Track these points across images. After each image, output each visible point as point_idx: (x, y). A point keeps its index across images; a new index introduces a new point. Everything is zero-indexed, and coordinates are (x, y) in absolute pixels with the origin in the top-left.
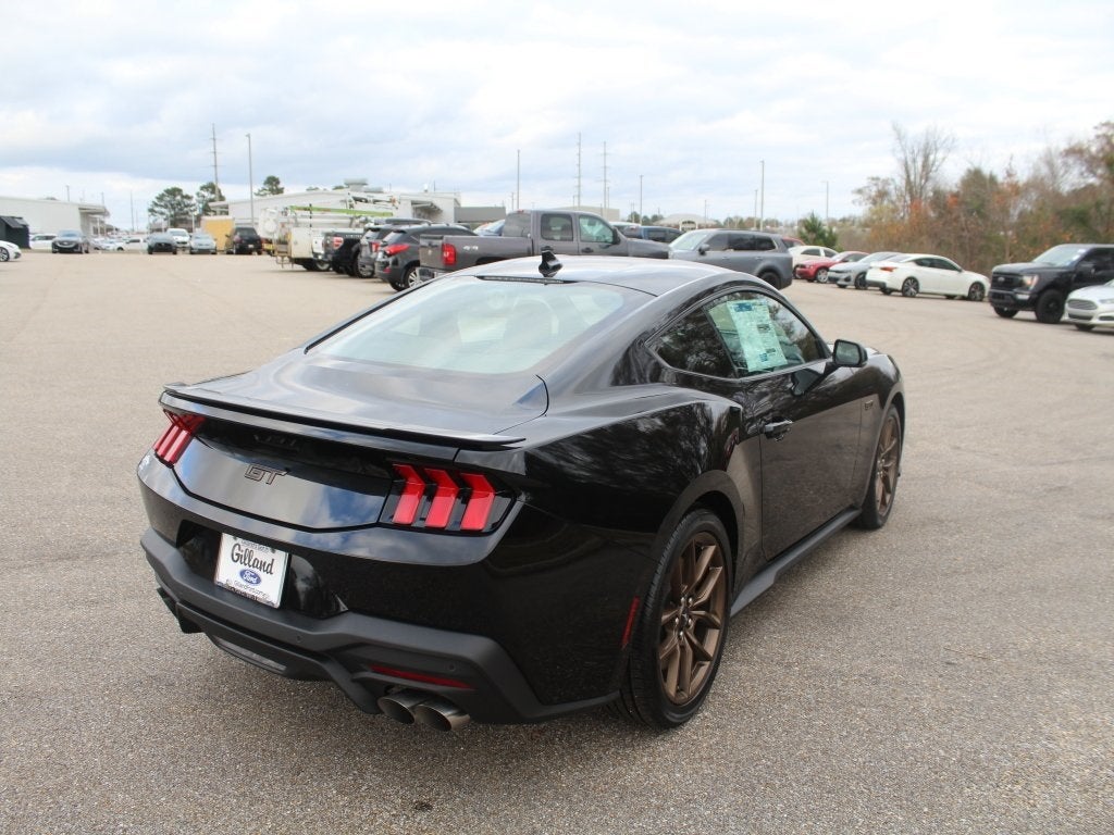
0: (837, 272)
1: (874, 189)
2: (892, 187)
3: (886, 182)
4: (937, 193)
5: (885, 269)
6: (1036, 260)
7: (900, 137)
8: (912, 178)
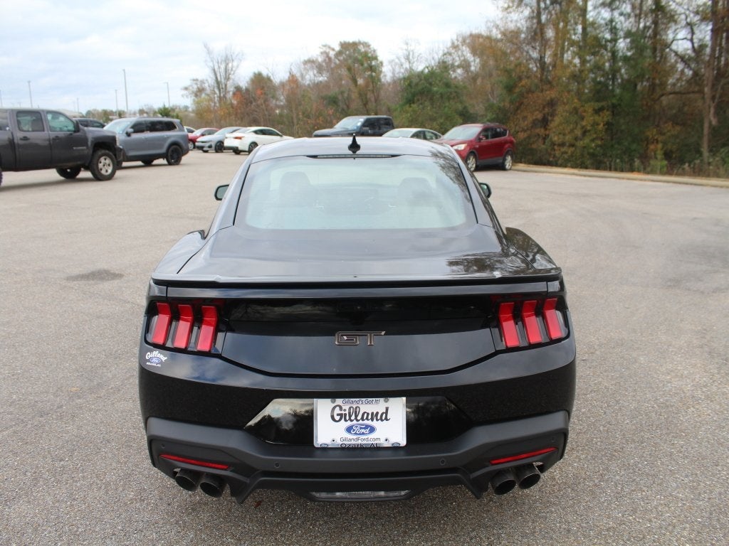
0: (203, 142)
1: (195, 87)
2: (206, 85)
3: (202, 82)
4: (238, 89)
5: (236, 138)
6: (336, 126)
7: (209, 52)
8: (219, 79)
